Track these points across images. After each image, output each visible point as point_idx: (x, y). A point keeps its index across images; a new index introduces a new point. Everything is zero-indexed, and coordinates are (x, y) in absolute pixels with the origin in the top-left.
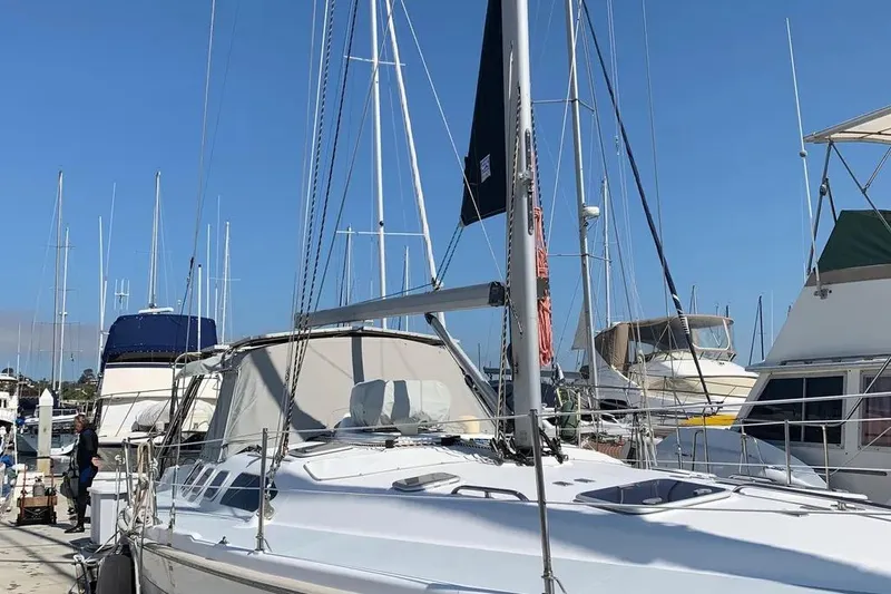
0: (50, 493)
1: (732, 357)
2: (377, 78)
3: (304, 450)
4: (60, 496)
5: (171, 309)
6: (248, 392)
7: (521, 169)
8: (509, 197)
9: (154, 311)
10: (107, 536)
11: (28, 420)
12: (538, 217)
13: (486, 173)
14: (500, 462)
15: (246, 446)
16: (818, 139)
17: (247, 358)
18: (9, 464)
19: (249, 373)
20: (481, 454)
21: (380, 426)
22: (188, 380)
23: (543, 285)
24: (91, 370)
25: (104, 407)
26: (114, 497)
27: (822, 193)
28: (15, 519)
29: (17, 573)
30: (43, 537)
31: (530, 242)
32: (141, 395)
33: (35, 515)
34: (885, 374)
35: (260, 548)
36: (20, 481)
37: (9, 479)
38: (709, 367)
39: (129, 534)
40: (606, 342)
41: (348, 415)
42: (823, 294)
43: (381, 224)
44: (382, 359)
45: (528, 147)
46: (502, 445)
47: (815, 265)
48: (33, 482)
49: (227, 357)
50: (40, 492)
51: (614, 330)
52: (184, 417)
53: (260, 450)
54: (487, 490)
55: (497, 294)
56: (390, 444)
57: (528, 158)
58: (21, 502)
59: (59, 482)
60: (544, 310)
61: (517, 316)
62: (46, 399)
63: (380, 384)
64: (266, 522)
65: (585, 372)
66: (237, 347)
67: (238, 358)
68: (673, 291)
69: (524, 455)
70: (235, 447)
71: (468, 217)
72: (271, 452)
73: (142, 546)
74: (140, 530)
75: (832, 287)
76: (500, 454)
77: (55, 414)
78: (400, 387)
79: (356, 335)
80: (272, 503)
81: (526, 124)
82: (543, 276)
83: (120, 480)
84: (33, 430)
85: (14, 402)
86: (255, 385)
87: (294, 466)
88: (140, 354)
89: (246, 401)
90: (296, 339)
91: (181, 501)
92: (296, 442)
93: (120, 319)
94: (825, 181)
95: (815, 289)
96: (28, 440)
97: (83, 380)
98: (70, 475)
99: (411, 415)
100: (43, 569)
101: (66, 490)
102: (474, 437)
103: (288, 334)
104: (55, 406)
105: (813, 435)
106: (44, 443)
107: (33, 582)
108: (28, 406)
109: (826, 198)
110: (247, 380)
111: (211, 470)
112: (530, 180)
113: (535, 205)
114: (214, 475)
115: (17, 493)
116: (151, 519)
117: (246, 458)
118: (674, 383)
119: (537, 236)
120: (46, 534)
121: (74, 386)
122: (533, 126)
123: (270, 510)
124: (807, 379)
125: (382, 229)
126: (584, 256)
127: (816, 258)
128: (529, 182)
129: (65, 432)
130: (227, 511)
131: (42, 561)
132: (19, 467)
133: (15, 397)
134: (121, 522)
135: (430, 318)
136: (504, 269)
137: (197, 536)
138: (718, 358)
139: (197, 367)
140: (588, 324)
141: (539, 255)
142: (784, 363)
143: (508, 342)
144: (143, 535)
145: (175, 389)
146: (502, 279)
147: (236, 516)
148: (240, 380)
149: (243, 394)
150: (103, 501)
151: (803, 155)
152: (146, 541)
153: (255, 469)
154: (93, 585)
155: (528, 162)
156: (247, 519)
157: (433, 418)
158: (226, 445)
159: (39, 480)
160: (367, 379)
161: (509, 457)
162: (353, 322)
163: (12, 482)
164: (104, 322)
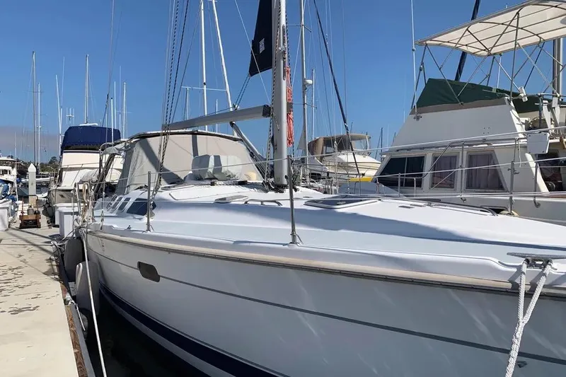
0: (37, 213)
1: (369, 154)
2: (202, 8)
3: (169, 187)
4: (42, 216)
5: (97, 124)
6: (139, 161)
7: (280, 45)
8: (274, 59)
9: (88, 125)
10: (68, 232)
11: (23, 180)
12: (288, 71)
13: (262, 48)
14: (267, 191)
15: (138, 186)
16: (421, 44)
17: (137, 145)
18: (14, 200)
19: (139, 153)
20: (258, 189)
21: (207, 177)
22: (108, 156)
23: (290, 106)
24: (54, 157)
25: (64, 172)
26: (71, 214)
27: (421, 70)
28: (18, 226)
29: (21, 250)
30: (33, 234)
31: (284, 83)
32: (83, 166)
33: (29, 224)
34: (444, 155)
35: (148, 230)
36: (20, 208)
37: (15, 208)
38: (359, 158)
39: (80, 228)
40: (312, 147)
41: (191, 172)
42: (418, 118)
43: (205, 84)
44: (207, 145)
45: (284, 34)
46: (268, 184)
47: (415, 104)
48: (27, 208)
49: (127, 144)
50: (31, 212)
51: (316, 141)
52: (106, 175)
53: (147, 187)
54: (262, 202)
55: (267, 111)
56: (213, 184)
57: (284, 40)
58: (21, 217)
59: (41, 210)
60: (290, 118)
61: (276, 121)
62: (32, 169)
63: (207, 157)
64: (151, 220)
65: (303, 160)
66: (132, 139)
67: (133, 145)
68: (345, 122)
69: (279, 188)
70: (133, 187)
71: (253, 71)
72: (152, 189)
73: (87, 233)
74: (86, 226)
75: (422, 115)
76: (267, 187)
77: (37, 177)
78: (217, 159)
79: (194, 134)
80: (154, 211)
81: (283, 22)
82: (290, 102)
83: (74, 207)
84: (26, 185)
85: (14, 172)
86: (142, 156)
87: (164, 195)
88: (81, 146)
89: (138, 165)
90: (164, 134)
91: (106, 213)
92: (164, 184)
93: (70, 128)
94: (422, 64)
95: (414, 116)
96: (23, 189)
97: (51, 162)
98: (47, 206)
99: (222, 171)
100: (34, 248)
101: (45, 213)
102: (254, 182)
103: (159, 132)
104: (37, 173)
105: (409, 184)
106: (32, 190)
107: (30, 255)
108: (22, 173)
109: (422, 72)
110: (138, 155)
111: (121, 198)
112: (284, 51)
113: (287, 65)
114: (123, 200)
115: (19, 213)
116: (91, 220)
117: (139, 191)
118: (343, 165)
119: (287, 81)
120: (35, 233)
121: (46, 165)
122: (286, 23)
123: (153, 215)
124: (408, 158)
125: (205, 86)
126: (304, 104)
127: (416, 101)
128: (284, 53)
129: (43, 186)
130: (131, 217)
131: (35, 245)
132: (20, 202)
133: (15, 169)
134: (76, 223)
135: (232, 124)
136: (271, 97)
137: (115, 226)
138: (363, 154)
139: (113, 150)
140: (305, 137)
141: (288, 91)
142: (398, 151)
143: (272, 135)
144: (87, 228)
145: (101, 161)
146: (269, 103)
147: (134, 218)
148: (135, 154)
149: (136, 160)
150: (65, 216)
151: (413, 50)
152: (89, 230)
153: (145, 196)
154: (62, 255)
155: (284, 42)
156: (140, 219)
157: (234, 174)
158: (129, 186)
159: (31, 207)
160: (200, 155)
161: (271, 189)
162: (192, 127)
163: (16, 209)
164: (61, 130)
